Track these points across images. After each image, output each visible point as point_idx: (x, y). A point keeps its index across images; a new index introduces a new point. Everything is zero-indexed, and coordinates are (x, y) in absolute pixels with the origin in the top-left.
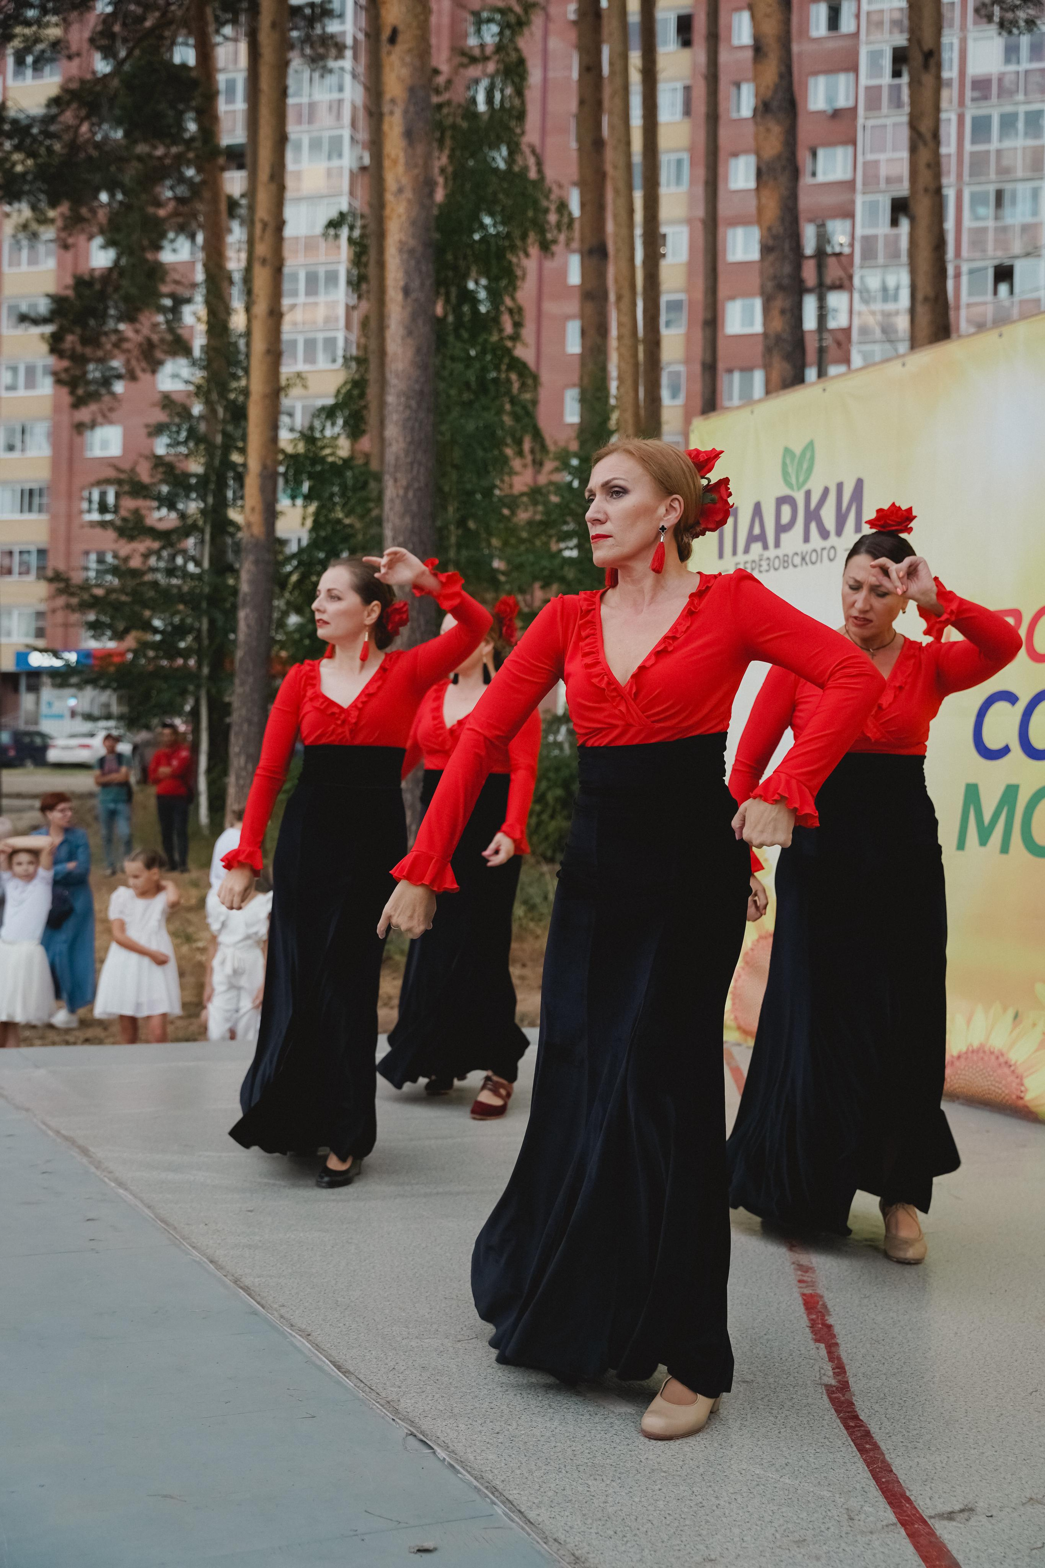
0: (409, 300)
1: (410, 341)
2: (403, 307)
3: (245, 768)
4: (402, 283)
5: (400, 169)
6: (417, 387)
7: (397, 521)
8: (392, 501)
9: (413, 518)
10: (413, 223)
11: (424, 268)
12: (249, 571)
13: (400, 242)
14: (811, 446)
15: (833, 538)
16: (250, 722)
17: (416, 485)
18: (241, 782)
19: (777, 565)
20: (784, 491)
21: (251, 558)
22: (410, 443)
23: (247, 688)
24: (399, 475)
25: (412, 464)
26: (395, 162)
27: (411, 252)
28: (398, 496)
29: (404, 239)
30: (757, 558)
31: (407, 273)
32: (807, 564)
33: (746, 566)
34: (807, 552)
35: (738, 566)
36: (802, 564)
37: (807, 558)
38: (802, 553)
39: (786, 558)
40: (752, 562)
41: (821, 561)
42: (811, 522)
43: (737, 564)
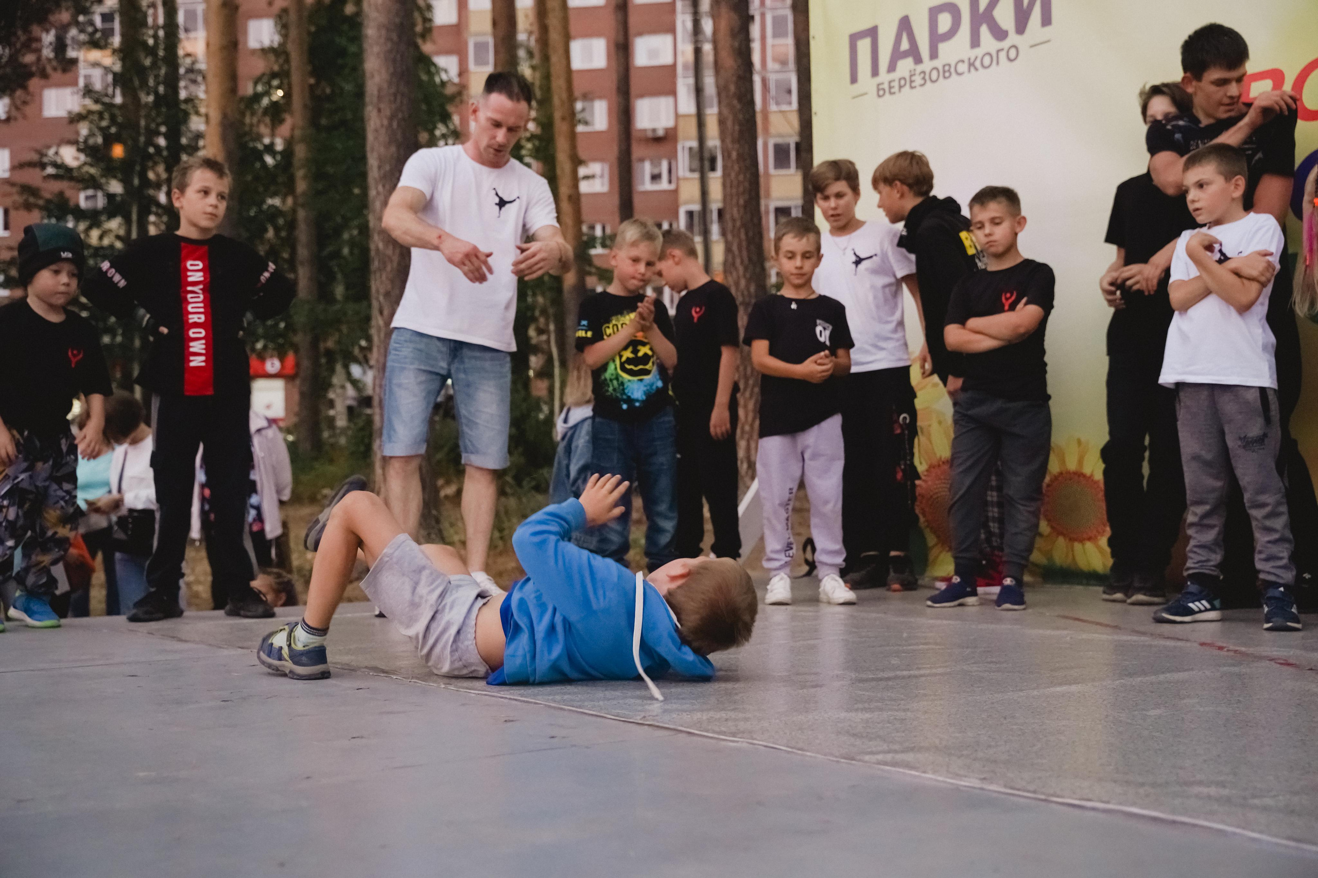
8: (376, 131)
19: (934, 75)
24: (381, 106)
28: (382, 126)
30: (907, 76)
32: (976, 69)
33: (892, 84)
34: (976, 58)
35: (881, 87)
36: (969, 71)
37: (978, 64)
38: (969, 59)
39: (947, 68)
40: (900, 79)
41: (998, 63)
42: (980, 25)
43: (878, 85)
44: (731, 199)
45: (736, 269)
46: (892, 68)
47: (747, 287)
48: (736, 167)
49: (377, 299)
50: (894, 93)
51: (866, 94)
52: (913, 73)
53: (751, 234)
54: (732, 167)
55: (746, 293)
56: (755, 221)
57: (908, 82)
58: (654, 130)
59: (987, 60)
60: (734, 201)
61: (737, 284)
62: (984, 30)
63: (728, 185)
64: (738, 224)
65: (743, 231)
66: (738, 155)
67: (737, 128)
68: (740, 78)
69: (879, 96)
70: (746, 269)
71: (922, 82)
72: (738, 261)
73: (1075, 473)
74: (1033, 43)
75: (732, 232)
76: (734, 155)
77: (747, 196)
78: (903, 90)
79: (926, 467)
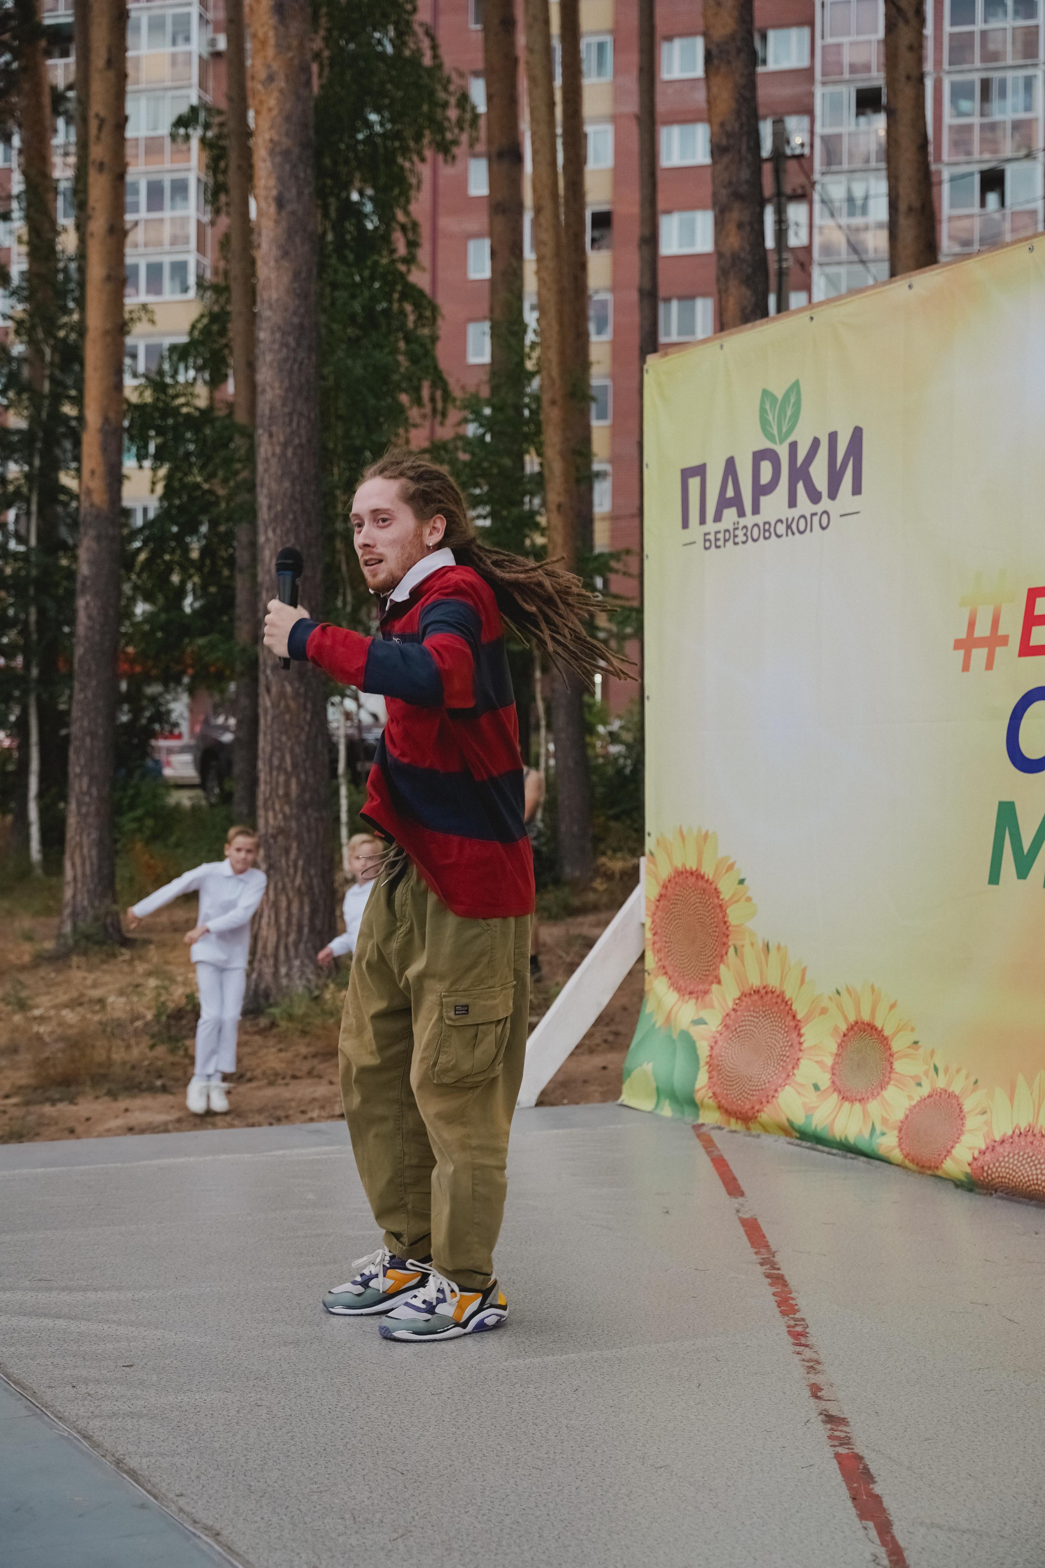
0: (284, 214)
1: (285, 264)
2: (277, 222)
3: (88, 793)
4: (274, 192)
5: (271, 52)
6: (296, 320)
7: (274, 486)
8: (267, 460)
9: (293, 484)
10: (288, 119)
11: (302, 175)
12: (88, 549)
13: (271, 140)
14: (796, 387)
15: (825, 501)
16: (93, 735)
17: (297, 441)
18: (84, 810)
19: (756, 533)
20: (765, 444)
21: (92, 532)
22: (288, 390)
23: (89, 694)
24: (274, 429)
25: (290, 414)
26: (264, 43)
27: (286, 154)
28: (274, 454)
29: (276, 138)
30: (732, 528)
31: (280, 179)
32: (793, 533)
33: (719, 536)
34: (793, 519)
35: (708, 537)
36: (787, 535)
37: (794, 526)
38: (787, 519)
39: (767, 527)
40: (725, 532)
41: (811, 530)
42: (797, 482)
43: (705, 534)
46: (718, 518)
49: (264, 672)
50: (720, 547)
51: (694, 543)
52: (736, 526)
57: (730, 536)
59: (802, 525)
62: (801, 489)
69: (706, 548)
71: (744, 539)
73: (868, 1025)
74: (843, 513)
78: (727, 544)
79: (737, 994)
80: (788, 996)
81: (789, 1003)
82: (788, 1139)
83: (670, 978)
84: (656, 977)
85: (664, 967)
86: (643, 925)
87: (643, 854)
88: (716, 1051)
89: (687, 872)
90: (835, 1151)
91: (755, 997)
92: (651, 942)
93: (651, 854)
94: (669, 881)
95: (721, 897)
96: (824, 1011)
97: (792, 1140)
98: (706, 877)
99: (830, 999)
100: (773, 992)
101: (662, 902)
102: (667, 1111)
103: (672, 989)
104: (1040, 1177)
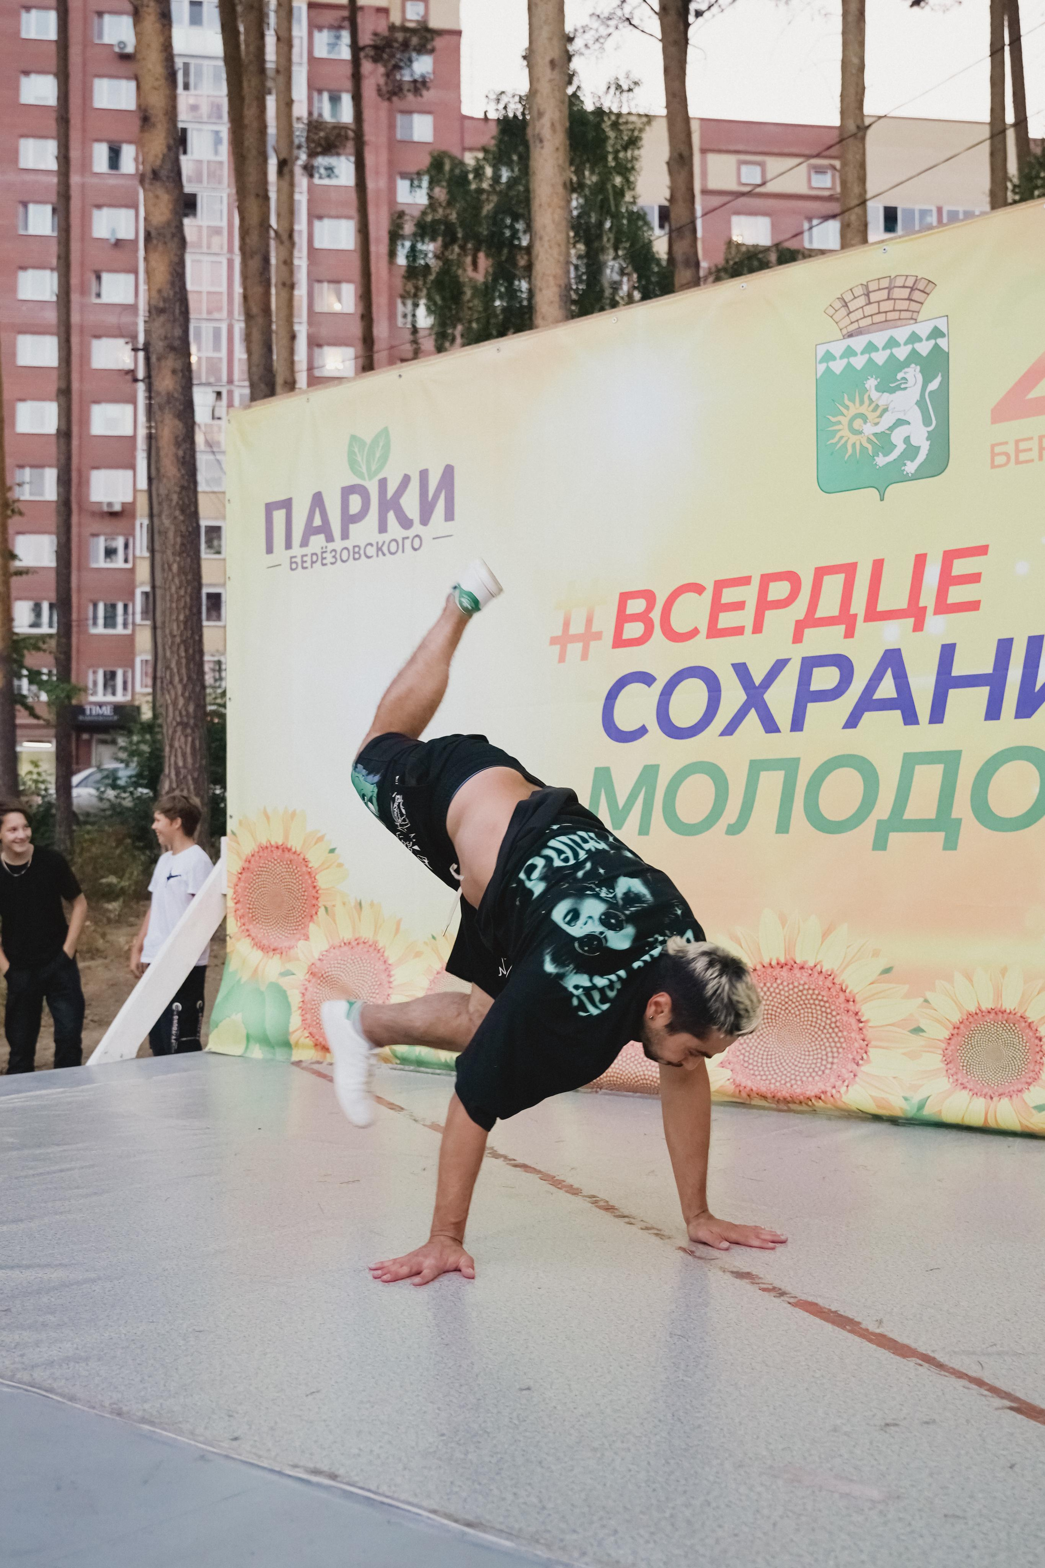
14: (384, 433)
15: (417, 526)
19: (345, 555)
20: (354, 480)
30: (319, 552)
32: (384, 555)
33: (305, 559)
34: (384, 542)
35: (293, 560)
36: (377, 556)
37: (385, 549)
38: (377, 543)
39: (357, 550)
40: (312, 554)
41: (403, 551)
42: (388, 511)
43: (291, 558)
44: (171, 614)
45: (174, 687)
46: (304, 543)
47: (186, 706)
48: (177, 581)
50: (306, 568)
51: (279, 565)
52: (324, 550)
53: (191, 651)
54: (173, 580)
55: (184, 713)
56: (197, 638)
57: (319, 559)
58: (110, 504)
59: (393, 547)
60: (174, 617)
61: (175, 703)
62: (391, 516)
63: (168, 598)
64: (178, 640)
65: (182, 648)
66: (180, 568)
67: (179, 540)
68: (183, 488)
69: (292, 570)
70: (185, 687)
71: (334, 560)
72: (176, 679)
74: (435, 536)
75: (170, 648)
76: (175, 567)
77: (187, 612)
78: (314, 565)
79: (327, 947)
80: (380, 945)
81: (381, 951)
82: (390, 1065)
83: (253, 939)
84: (238, 940)
85: (248, 930)
86: (225, 895)
87: (224, 834)
88: (308, 996)
89: (272, 846)
90: (438, 1071)
91: (345, 949)
92: (233, 910)
93: (233, 833)
94: (253, 856)
95: (310, 865)
96: (418, 954)
97: (395, 1066)
98: (294, 850)
99: (425, 943)
100: (364, 943)
101: (244, 875)
102: (257, 1053)
103: (255, 947)
104: (646, 1072)
